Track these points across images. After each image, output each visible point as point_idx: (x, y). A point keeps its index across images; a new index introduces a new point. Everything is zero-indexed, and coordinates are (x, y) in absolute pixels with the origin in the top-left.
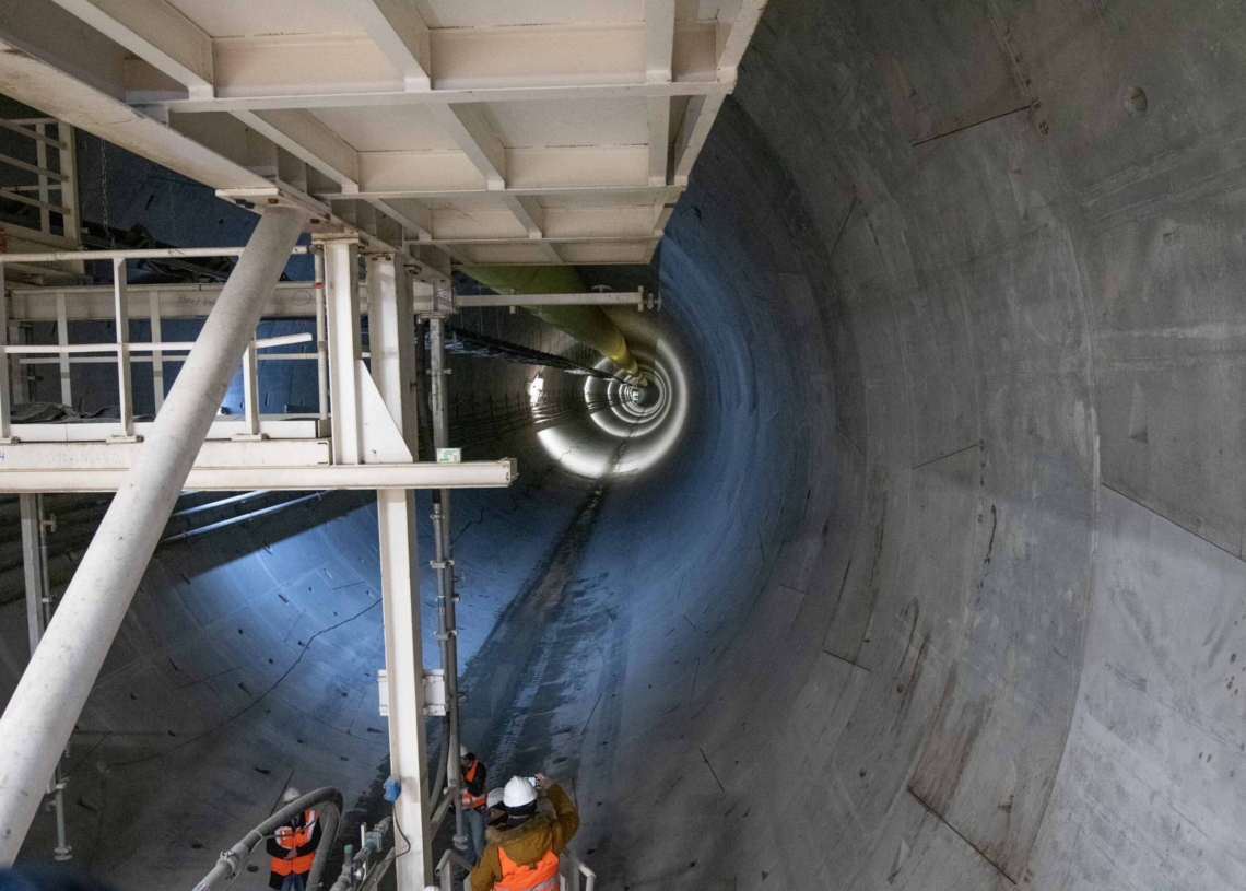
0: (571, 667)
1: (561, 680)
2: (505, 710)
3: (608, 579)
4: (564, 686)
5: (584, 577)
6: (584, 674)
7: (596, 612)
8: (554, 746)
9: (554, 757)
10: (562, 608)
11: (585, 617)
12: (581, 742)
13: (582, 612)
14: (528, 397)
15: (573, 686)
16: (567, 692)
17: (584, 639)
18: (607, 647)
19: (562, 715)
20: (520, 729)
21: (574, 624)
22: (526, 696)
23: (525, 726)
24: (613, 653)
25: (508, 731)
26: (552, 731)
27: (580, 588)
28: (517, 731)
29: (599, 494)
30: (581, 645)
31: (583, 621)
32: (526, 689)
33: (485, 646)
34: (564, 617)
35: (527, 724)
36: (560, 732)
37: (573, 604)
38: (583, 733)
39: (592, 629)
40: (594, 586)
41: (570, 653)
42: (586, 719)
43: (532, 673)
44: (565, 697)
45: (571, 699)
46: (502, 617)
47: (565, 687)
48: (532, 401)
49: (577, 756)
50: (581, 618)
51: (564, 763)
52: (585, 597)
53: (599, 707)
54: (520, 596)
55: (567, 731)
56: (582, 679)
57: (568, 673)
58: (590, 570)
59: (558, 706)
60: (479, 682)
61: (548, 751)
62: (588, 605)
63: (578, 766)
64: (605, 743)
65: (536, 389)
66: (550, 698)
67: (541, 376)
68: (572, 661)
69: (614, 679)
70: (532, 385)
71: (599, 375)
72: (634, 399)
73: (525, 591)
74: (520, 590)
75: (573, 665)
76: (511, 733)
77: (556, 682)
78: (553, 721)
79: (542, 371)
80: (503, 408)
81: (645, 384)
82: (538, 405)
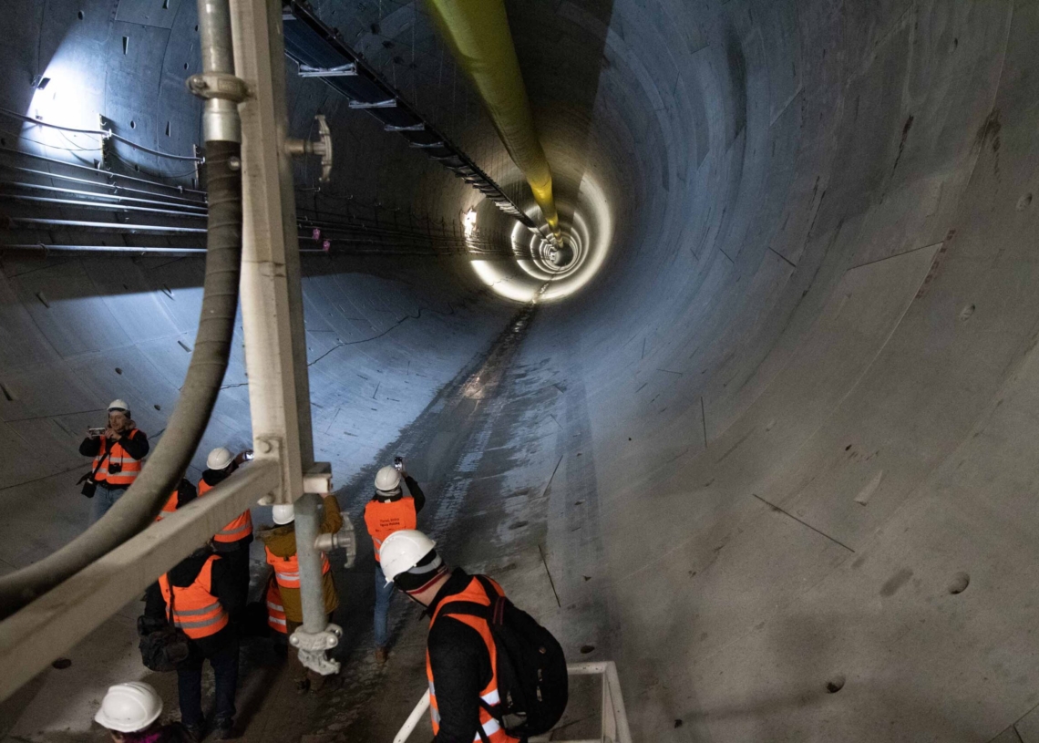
0: (520, 433)
1: (509, 445)
2: (445, 475)
3: (550, 363)
4: (513, 450)
5: (523, 363)
6: (536, 439)
7: (543, 387)
8: (508, 510)
9: (509, 522)
10: (504, 387)
11: (529, 392)
12: (544, 503)
13: (524, 390)
14: (462, 228)
15: (524, 450)
16: (517, 456)
17: (532, 409)
18: (560, 413)
19: (514, 478)
20: (464, 493)
21: (517, 399)
22: (468, 462)
23: (468, 490)
24: (569, 418)
25: (448, 495)
26: (504, 495)
27: (522, 371)
28: (460, 496)
29: (529, 313)
30: (529, 414)
31: (529, 396)
32: (469, 455)
33: (421, 416)
34: (507, 394)
35: (472, 487)
36: (516, 495)
37: (515, 383)
38: (545, 494)
39: (539, 401)
40: (535, 370)
41: (517, 421)
42: (547, 479)
43: (475, 440)
44: (516, 460)
45: (525, 462)
46: (440, 394)
47: (516, 452)
48: (466, 232)
49: (541, 520)
50: (526, 394)
51: (525, 527)
52: (527, 378)
53: (562, 468)
54: (459, 378)
55: (525, 493)
56: (536, 443)
57: (518, 439)
58: (529, 358)
59: (508, 469)
60: (414, 447)
61: (502, 515)
62: (532, 383)
63: (546, 531)
64: (578, 503)
65: (469, 222)
66: (499, 462)
67: (474, 210)
68: (520, 428)
69: (576, 441)
70: (466, 217)
71: (528, 222)
72: (551, 258)
73: (464, 374)
74: (459, 373)
75: (521, 431)
76: (452, 497)
77: (504, 447)
78: (504, 484)
79: (475, 205)
80: (439, 230)
81: (561, 245)
82: (471, 237)
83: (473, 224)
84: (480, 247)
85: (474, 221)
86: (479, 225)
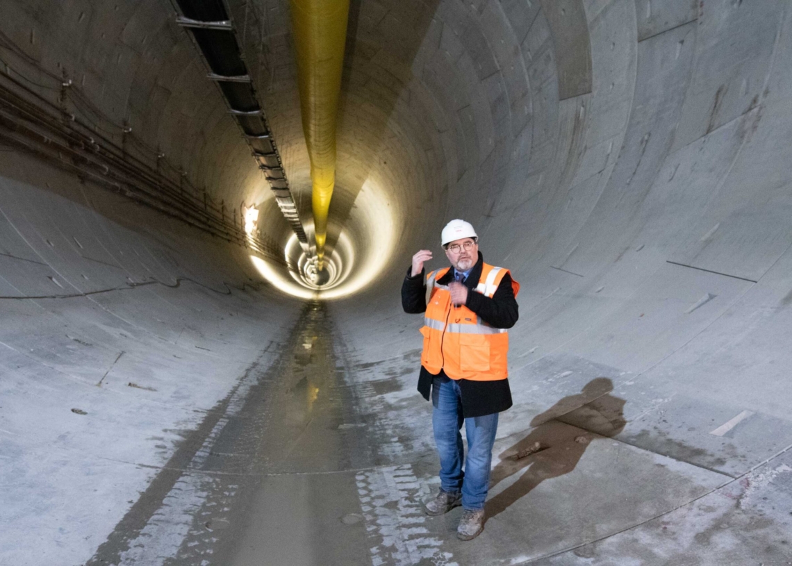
65: (251, 218)
67: (256, 208)
79: (257, 204)
80: (218, 211)
81: (321, 268)
82: (252, 234)
83: (255, 223)
84: (259, 246)
85: (256, 219)
86: (261, 225)
